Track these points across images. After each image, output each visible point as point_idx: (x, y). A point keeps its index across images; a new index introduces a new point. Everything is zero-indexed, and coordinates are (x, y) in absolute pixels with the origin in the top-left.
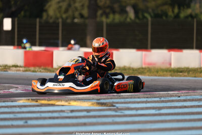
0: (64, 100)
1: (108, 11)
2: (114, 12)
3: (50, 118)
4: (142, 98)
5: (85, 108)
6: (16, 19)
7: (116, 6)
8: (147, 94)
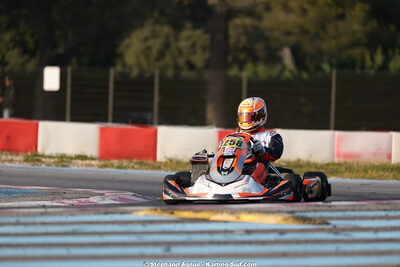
0: (227, 212)
1: (242, 56)
2: (255, 59)
3: (211, 243)
4: (375, 210)
5: (273, 227)
6: (69, 69)
7: (259, 47)
8: (382, 204)
